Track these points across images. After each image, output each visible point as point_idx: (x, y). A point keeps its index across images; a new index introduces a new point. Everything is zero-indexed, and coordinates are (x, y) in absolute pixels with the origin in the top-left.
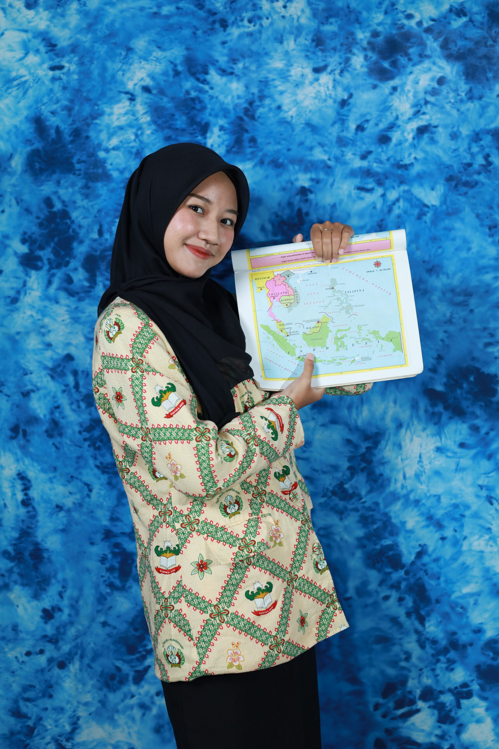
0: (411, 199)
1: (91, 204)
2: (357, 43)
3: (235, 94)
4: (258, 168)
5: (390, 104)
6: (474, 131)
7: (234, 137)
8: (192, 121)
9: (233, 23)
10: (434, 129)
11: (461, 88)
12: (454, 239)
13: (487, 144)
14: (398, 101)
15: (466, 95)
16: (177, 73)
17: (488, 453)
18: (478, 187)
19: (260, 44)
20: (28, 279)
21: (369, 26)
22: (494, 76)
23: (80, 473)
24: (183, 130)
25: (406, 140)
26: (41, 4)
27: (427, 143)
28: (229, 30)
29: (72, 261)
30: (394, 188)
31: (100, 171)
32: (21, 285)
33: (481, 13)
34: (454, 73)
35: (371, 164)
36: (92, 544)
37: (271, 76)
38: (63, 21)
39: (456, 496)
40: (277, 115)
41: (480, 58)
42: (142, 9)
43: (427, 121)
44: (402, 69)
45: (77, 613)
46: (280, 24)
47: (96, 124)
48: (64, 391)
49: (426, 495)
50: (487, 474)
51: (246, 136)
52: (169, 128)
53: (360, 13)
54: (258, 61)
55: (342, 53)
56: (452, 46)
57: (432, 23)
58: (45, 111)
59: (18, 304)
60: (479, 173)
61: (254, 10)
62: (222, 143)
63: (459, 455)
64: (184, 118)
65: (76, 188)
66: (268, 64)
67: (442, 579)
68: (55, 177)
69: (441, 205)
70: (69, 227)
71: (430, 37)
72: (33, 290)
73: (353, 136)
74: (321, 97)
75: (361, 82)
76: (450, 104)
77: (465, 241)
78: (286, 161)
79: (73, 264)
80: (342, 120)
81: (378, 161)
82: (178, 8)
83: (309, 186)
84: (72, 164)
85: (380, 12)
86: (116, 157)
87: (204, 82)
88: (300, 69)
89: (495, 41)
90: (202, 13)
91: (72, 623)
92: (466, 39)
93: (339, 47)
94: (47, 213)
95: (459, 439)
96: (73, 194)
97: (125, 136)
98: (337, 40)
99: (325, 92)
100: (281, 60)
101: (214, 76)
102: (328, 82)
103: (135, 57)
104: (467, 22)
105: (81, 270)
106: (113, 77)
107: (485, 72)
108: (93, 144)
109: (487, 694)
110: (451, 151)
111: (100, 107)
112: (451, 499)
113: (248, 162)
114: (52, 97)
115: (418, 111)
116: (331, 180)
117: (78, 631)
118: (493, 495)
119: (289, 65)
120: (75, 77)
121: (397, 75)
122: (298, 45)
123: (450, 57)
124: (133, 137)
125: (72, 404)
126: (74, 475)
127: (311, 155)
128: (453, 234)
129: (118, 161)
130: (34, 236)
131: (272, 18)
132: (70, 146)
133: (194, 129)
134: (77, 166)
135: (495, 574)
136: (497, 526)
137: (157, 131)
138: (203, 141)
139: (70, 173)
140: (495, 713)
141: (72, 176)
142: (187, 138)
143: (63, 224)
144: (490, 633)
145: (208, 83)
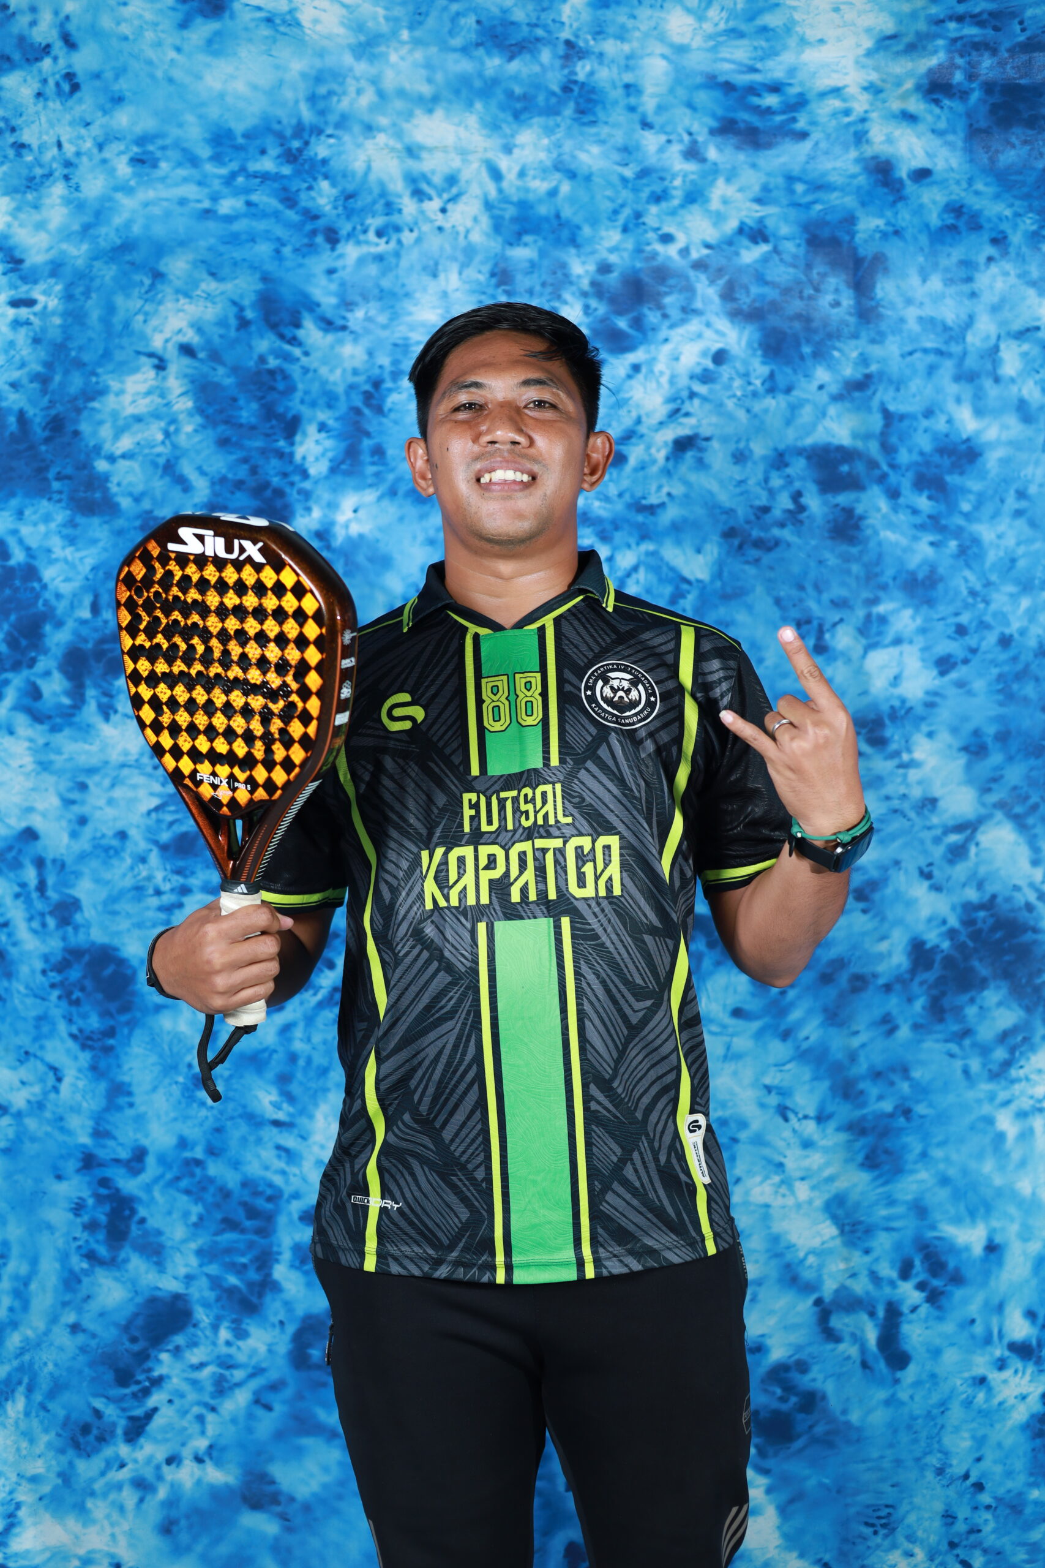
0: (660, 567)
1: (78, 555)
2: (571, 283)
3: (348, 365)
4: (386, 503)
5: (627, 396)
6: (775, 449)
7: (343, 445)
8: (269, 412)
9: (349, 236)
10: (704, 444)
11: (755, 371)
13: (798, 474)
14: (641, 389)
15: (763, 384)
16: (244, 324)
17: (783, 1027)
18: (779, 549)
19: (397, 277)
21: (593, 253)
22: (814, 352)
23: (42, 1047)
24: (253, 428)
25: (654, 461)
27: (691, 469)
28: (341, 248)
29: (42, 658)
30: (629, 546)
31: (98, 495)
33: (794, 238)
34: (743, 343)
35: (590, 501)
36: (59, 1177)
37: (415, 336)
38: (36, 217)
39: (723, 1104)
41: (791, 319)
42: (183, 202)
43: (692, 427)
44: (650, 334)
45: (26, 1306)
46: (434, 243)
47: (93, 409)
48: (17, 896)
50: (779, 1065)
51: (367, 443)
52: (226, 422)
53: (578, 228)
54: (392, 307)
55: (544, 300)
56: (740, 294)
57: (706, 251)
60: (782, 525)
61: (387, 214)
62: (323, 455)
63: (730, 1030)
64: (254, 406)
65: (53, 526)
66: (410, 314)
68: (14, 503)
69: (712, 581)
70: (37, 596)
71: (703, 277)
76: (735, 400)
77: (755, 646)
79: (43, 664)
81: (603, 498)
82: (249, 204)
84: (46, 479)
85: (615, 227)
86: (127, 472)
87: (294, 341)
89: (817, 290)
90: (291, 215)
91: (14, 1325)
92: (767, 283)
93: (538, 288)
95: (732, 1001)
96: (47, 535)
97: (146, 434)
98: (535, 276)
100: (434, 307)
101: (310, 332)
103: (167, 290)
104: (769, 252)
105: (57, 676)
106: (127, 325)
107: (798, 345)
108: (87, 446)
109: (770, 1463)
110: (734, 483)
111: (101, 379)
113: (368, 491)
114: (13, 357)
115: (677, 410)
117: (26, 1340)
118: (788, 1103)
120: (57, 321)
121: (641, 343)
122: (465, 282)
123: (737, 315)
124: (160, 437)
125: (31, 919)
126: (31, 1050)
129: (130, 478)
131: (419, 229)
132: (43, 448)
133: (272, 427)
134: (56, 485)
135: (788, 1248)
136: (795, 1159)
137: (204, 427)
138: (287, 450)
139: (43, 497)
140: (784, 1496)
141: (45, 503)
142: (258, 443)
143: (26, 589)
144: (777, 1353)
145: (300, 344)
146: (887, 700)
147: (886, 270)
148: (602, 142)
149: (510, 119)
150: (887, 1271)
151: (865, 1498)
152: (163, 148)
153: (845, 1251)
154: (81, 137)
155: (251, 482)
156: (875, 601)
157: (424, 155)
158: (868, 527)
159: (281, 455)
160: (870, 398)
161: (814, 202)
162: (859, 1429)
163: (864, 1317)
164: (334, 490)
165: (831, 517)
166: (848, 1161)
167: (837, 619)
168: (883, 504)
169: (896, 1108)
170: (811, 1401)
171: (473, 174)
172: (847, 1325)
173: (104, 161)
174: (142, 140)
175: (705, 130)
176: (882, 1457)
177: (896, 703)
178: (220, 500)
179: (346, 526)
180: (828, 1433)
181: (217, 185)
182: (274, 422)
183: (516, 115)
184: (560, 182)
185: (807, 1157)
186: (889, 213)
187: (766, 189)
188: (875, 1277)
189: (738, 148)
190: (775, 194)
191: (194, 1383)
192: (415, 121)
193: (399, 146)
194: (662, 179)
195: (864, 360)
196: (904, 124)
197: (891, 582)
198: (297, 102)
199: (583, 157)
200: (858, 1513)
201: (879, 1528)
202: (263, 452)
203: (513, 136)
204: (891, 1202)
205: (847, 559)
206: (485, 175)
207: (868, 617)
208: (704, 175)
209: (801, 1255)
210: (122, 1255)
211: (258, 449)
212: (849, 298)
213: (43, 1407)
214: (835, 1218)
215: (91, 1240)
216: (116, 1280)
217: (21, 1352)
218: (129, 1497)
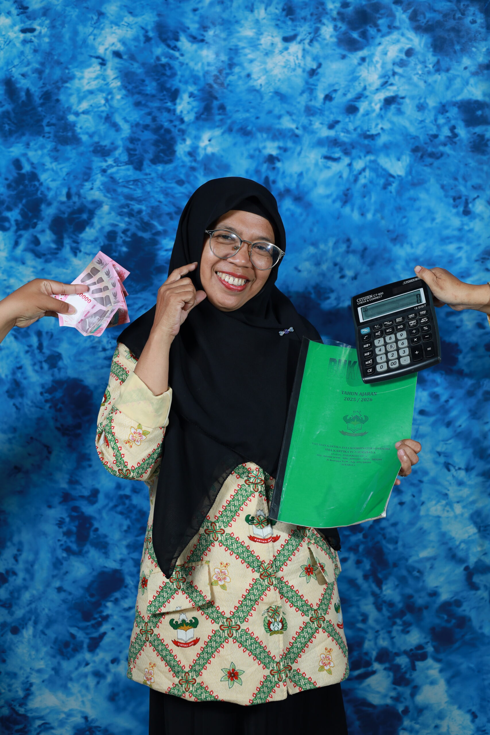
0: (377, 169)
1: (60, 166)
2: (327, 13)
3: (205, 61)
4: (226, 136)
5: (358, 75)
6: (441, 103)
7: (203, 104)
8: (162, 87)
10: (401, 100)
11: (429, 60)
12: (418, 210)
13: (453, 116)
14: (366, 71)
15: (433, 67)
16: (148, 39)
17: (447, 420)
18: (443, 158)
19: (231, 12)
22: (461, 49)
23: (40, 435)
24: (153, 96)
25: (374, 111)
27: (394, 114)
29: (40, 222)
30: (360, 157)
31: (70, 134)
34: (422, 45)
35: (338, 133)
36: (50, 507)
37: (241, 44)
40: (246, 83)
41: (448, 31)
43: (394, 91)
44: (371, 40)
45: (32, 577)
47: (67, 87)
48: (27, 352)
50: (445, 441)
51: (216, 103)
52: (139, 93)
54: (229, 29)
55: (312, 23)
56: (420, 18)
58: (16, 73)
60: (445, 145)
62: (192, 110)
63: (418, 422)
64: (154, 84)
65: (45, 151)
66: (238, 32)
67: (400, 543)
68: (24, 139)
69: (406, 176)
70: (37, 190)
71: (400, 8)
73: (321, 106)
74: (290, 66)
75: (330, 52)
76: (418, 76)
77: (430, 211)
78: (254, 129)
79: (41, 226)
80: (310, 89)
81: (345, 130)
83: (277, 154)
84: (42, 126)
86: (85, 121)
87: (175, 48)
88: (270, 38)
89: (463, 14)
91: (26, 588)
92: (435, 11)
93: (309, 17)
94: (16, 175)
95: (419, 406)
96: (42, 156)
97: (96, 101)
98: (307, 9)
99: (295, 62)
100: (252, 28)
101: (184, 43)
102: (297, 52)
103: (106, 22)
105: (48, 232)
106: (84, 41)
107: (453, 45)
108: (63, 107)
109: (441, 656)
110: (418, 122)
111: (71, 71)
113: (216, 129)
114: (23, 60)
115: (386, 82)
116: (298, 149)
117: (33, 596)
118: (450, 461)
119: (260, 33)
120: (47, 40)
121: (366, 46)
122: (268, 14)
123: (418, 29)
124: (103, 102)
125: (34, 364)
126: (34, 437)
127: (279, 123)
128: (417, 204)
129: (87, 124)
130: (2, 197)
132: (40, 109)
133: (164, 95)
134: (47, 129)
135: (450, 539)
136: (453, 492)
137: (127, 96)
138: (172, 108)
139: (40, 135)
140: (449, 674)
141: (41, 139)
142: (157, 104)
143: (31, 186)
144: (445, 596)
145: (179, 50)
153: (481, 541)
155: (153, 125)
159: (169, 110)
162: (489, 637)
164: (198, 129)
165: (472, 140)
166: (482, 493)
167: (476, 196)
170: (463, 622)
172: (482, 581)
178: (136, 135)
179: (205, 149)
180: (472, 639)
182: (165, 93)
185: (460, 490)
191: (126, 618)
195: (489, 53)
202: (159, 109)
205: (481, 163)
209: (457, 543)
210: (85, 549)
211: (156, 107)
212: (481, 18)
213: (43, 633)
214: (475, 523)
215: (68, 541)
216: (82, 562)
217: (31, 602)
218: (91, 681)
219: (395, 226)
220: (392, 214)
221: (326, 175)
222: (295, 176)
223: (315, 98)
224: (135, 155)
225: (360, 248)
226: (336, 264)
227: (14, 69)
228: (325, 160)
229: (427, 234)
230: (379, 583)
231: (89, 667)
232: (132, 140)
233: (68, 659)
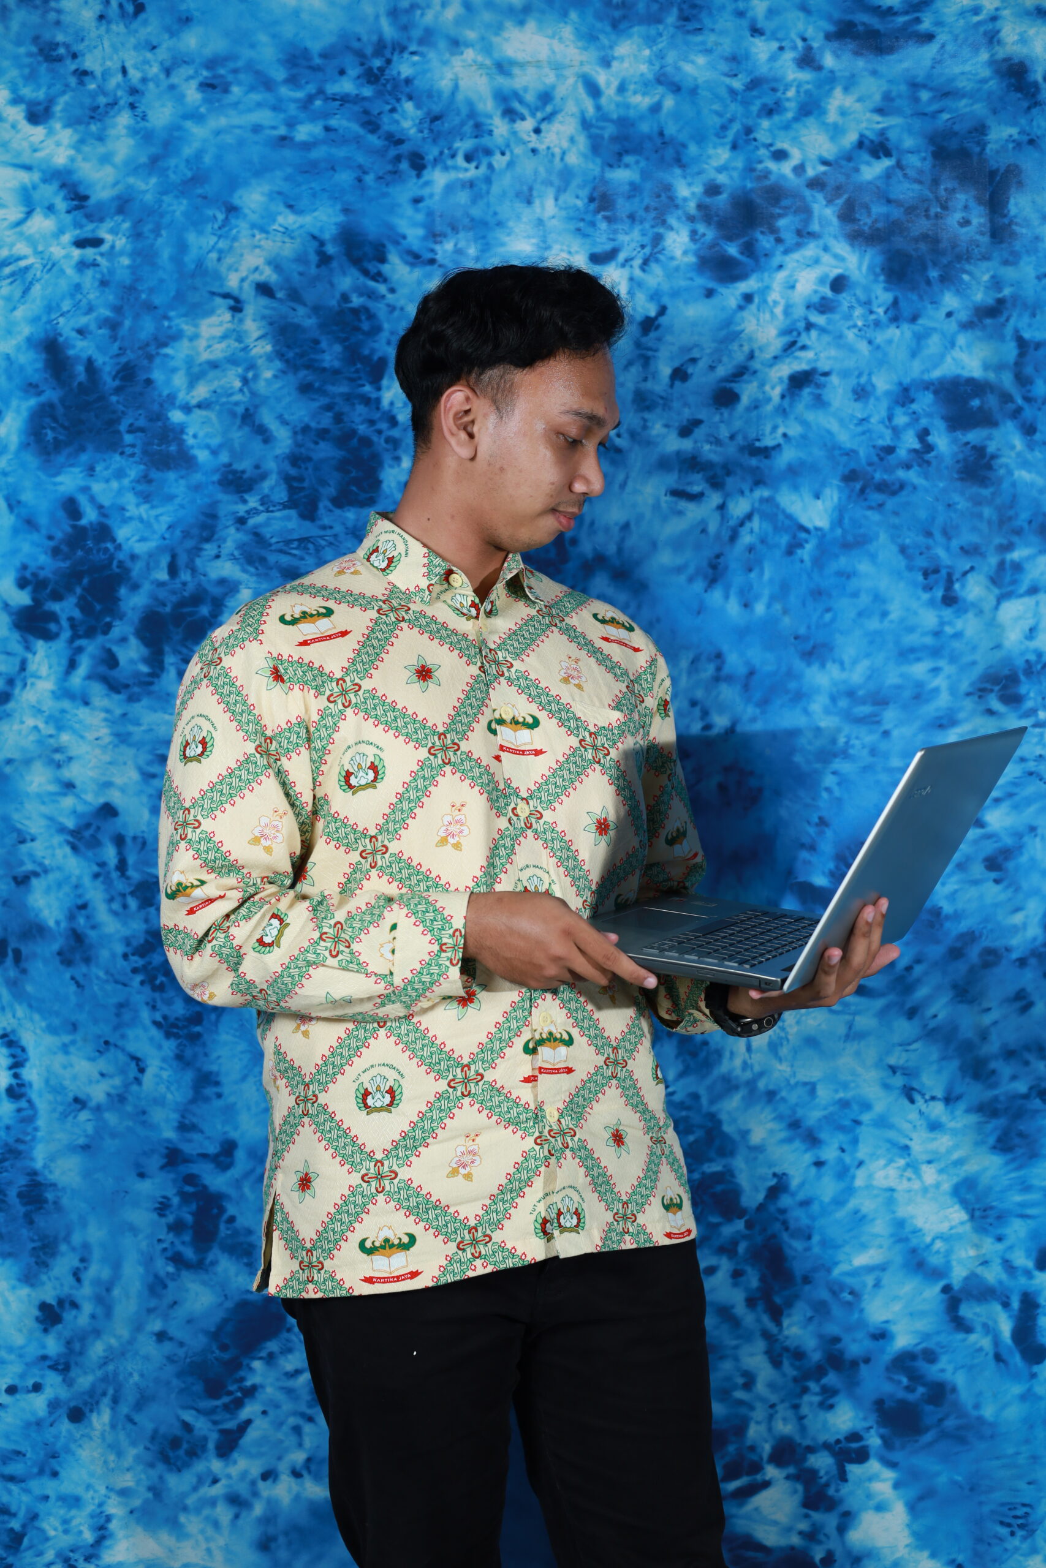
0: (776, 515)
1: (154, 512)
2: (677, 207)
5: (738, 328)
6: (900, 384)
8: (353, 355)
9: (436, 161)
10: (823, 379)
11: (877, 298)
12: (855, 595)
13: (924, 410)
14: (754, 321)
15: (885, 312)
16: (324, 259)
17: (908, 1005)
18: (904, 493)
19: (488, 205)
20: (29, 656)
21: (699, 173)
22: (941, 276)
23: (123, 1036)
24: (336, 372)
25: (769, 400)
26: (58, 115)
27: (807, 407)
28: (427, 175)
29: (117, 623)
30: (742, 493)
31: (173, 448)
32: (17, 668)
33: (919, 151)
34: (864, 268)
35: (699, 445)
36: (142, 1175)
38: (101, 149)
39: (845, 1086)
41: (916, 240)
42: (257, 129)
43: (809, 362)
44: (763, 260)
45: (108, 1313)
46: (528, 167)
47: (166, 356)
48: (96, 876)
49: (788, 1081)
50: (905, 1044)
52: (308, 367)
53: (684, 146)
54: (484, 237)
55: (647, 225)
56: (861, 215)
57: (823, 168)
58: (66, 327)
59: (10, 706)
60: (908, 467)
61: (476, 137)
63: (853, 1008)
64: (338, 348)
65: (126, 482)
66: (503, 244)
67: (816, 1239)
68: (84, 458)
69: (832, 529)
70: (111, 558)
71: (820, 197)
72: (39, 677)
73: (665, 391)
75: (684, 283)
76: (855, 331)
77: (878, 598)
79: (119, 629)
80: (644, 357)
81: (712, 439)
82: (327, 129)
84: (118, 432)
85: (723, 144)
86: (203, 423)
87: (379, 277)
88: (564, 255)
89: (945, 207)
90: (374, 140)
91: (97, 1333)
92: (889, 201)
93: (641, 213)
94: (69, 530)
96: (120, 492)
97: (223, 382)
98: (637, 200)
100: (529, 237)
101: (396, 267)
102: (619, 283)
103: (242, 227)
104: (892, 167)
105: (133, 641)
106: (200, 263)
107: (924, 268)
108: (160, 395)
109: (896, 1456)
110: (855, 422)
111: (173, 323)
112: (836, 1091)
114: (80, 301)
115: (793, 343)
116: (621, 477)
117: (110, 1349)
118: (915, 1085)
119: (544, 246)
120: (126, 261)
121: (753, 271)
122: (561, 208)
123: (858, 237)
124: (238, 384)
125: (111, 900)
126: (112, 1040)
128: (853, 584)
129: (207, 430)
130: (42, 574)
131: (512, 152)
132: (114, 399)
133: (357, 371)
134: (128, 438)
135: (914, 1232)
136: (920, 1143)
137: (284, 372)
138: (374, 395)
139: (115, 451)
140: (912, 1493)
141: (117, 457)
142: (343, 388)
143: (98, 551)
144: (903, 1340)
145: (385, 280)
146: (1022, 654)
147: (1020, 184)
148: (708, 51)
149: (608, 29)
150: (1023, 1260)
151: (999, 1496)
152: (235, 71)
153: (975, 1238)
154: (146, 62)
155: (336, 431)
156: (1009, 547)
157: (516, 71)
158: (1001, 466)
159: (367, 401)
160: (1004, 325)
161: (941, 111)
162: (992, 1425)
163: (998, 1308)
165: (961, 456)
166: (977, 1144)
167: (967, 567)
168: (1018, 442)
169: (1031, 1088)
170: (939, 1392)
171: (568, 89)
172: (977, 1315)
173: (172, 87)
174: (211, 64)
175: (821, 35)
176: (1018, 1454)
177: (1032, 657)
178: (303, 450)
180: (959, 1428)
181: (293, 109)
182: (359, 366)
183: (615, 25)
184: (663, 96)
185: (935, 1139)
186: (1023, 121)
187: (887, 97)
188: (1008, 1266)
189: (857, 54)
190: (898, 102)
191: (290, 1392)
192: (506, 34)
193: (488, 62)
194: (774, 90)
195: (997, 283)
196: (1039, 21)
197: (1026, 526)
198: (377, 17)
199: (688, 68)
200: (993, 1512)
201: (1016, 1529)
202: (348, 398)
203: (611, 47)
204: (1027, 1188)
205: (978, 502)
206: (581, 90)
207: (1001, 565)
208: (819, 85)
209: (928, 1239)
210: (210, 1257)
211: (342, 395)
212: (980, 216)
213: (130, 1420)
214: (964, 1203)
215: (177, 1242)
216: (204, 1283)
217: (105, 1361)
218: (224, 1514)
219: (809, 627)
220: (804, 604)
221: (675, 527)
222: (616, 530)
223: (655, 375)
224: (302, 489)
225: (742, 670)
226: (694, 703)
227: (61, 320)
228: (674, 499)
229: (871, 642)
230: (776, 1314)
231: (218, 1485)
232: (295, 459)
233: (179, 1470)
